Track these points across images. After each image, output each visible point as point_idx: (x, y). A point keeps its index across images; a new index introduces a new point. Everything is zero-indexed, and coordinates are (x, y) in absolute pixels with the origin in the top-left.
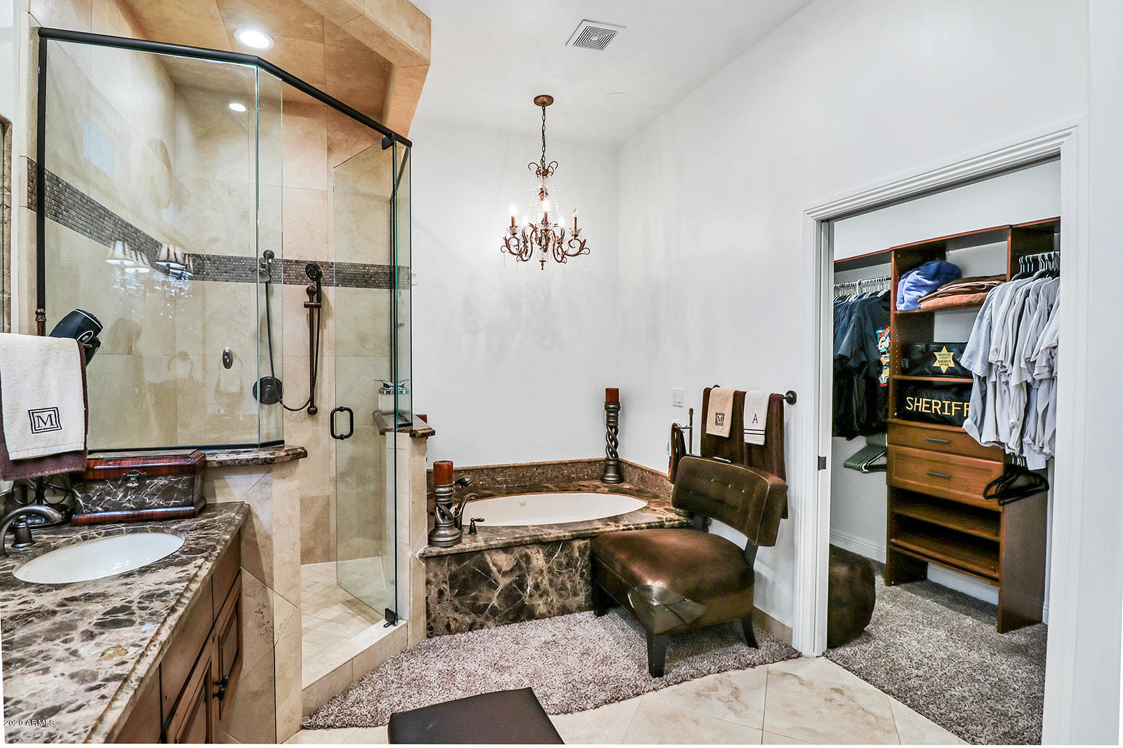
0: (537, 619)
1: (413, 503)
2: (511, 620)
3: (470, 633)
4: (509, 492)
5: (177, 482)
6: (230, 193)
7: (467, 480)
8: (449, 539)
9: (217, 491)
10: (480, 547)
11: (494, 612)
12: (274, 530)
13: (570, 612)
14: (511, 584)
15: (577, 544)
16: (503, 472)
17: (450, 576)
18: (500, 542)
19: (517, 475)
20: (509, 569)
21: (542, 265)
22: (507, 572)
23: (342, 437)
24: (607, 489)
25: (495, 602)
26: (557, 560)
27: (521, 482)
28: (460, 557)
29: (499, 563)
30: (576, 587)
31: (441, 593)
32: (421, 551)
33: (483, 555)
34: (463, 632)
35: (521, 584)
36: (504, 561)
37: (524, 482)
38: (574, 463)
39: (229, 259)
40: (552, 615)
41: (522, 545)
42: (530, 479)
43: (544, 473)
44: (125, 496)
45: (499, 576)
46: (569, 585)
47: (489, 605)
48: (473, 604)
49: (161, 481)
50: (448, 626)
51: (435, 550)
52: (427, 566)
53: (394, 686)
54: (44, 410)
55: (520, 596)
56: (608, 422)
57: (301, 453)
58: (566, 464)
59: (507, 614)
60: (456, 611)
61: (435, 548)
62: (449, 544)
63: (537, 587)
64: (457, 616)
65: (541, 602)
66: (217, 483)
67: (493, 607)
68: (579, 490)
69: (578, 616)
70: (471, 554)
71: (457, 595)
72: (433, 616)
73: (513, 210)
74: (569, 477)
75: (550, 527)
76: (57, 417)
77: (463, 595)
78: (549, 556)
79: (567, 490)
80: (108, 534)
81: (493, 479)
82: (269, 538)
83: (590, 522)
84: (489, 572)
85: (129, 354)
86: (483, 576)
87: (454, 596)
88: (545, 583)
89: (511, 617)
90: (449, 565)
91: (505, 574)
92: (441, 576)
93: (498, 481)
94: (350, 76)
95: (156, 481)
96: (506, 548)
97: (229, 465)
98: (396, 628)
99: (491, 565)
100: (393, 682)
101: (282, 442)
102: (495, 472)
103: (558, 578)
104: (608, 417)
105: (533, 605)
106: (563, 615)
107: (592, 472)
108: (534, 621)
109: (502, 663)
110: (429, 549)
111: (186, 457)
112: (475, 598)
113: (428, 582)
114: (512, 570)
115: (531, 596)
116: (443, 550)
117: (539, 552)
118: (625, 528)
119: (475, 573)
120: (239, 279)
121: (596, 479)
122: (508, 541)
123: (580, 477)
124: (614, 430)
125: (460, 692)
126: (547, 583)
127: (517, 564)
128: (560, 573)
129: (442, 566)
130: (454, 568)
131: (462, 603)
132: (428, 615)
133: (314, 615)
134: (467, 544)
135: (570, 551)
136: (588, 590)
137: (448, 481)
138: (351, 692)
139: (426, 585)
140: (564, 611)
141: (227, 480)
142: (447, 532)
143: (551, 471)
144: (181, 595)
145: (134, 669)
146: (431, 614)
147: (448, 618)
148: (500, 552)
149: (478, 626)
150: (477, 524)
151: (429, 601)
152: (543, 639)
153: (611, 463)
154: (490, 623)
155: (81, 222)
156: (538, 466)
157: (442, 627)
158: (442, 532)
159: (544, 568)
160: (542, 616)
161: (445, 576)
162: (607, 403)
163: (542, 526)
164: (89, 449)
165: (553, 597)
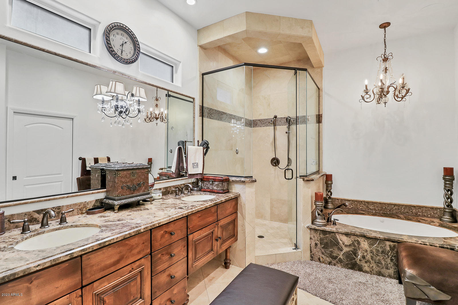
0: (363, 272)
1: (304, 206)
2: (349, 267)
3: (328, 265)
4: (374, 215)
5: (219, 184)
6: (265, 98)
7: (347, 204)
8: (321, 224)
9: (233, 188)
10: (333, 230)
11: (340, 261)
12: (246, 203)
13: (383, 276)
14: (349, 251)
15: (388, 243)
16: (373, 204)
17: (320, 239)
18: (343, 231)
19: (382, 208)
20: (348, 244)
21: (385, 105)
22: (347, 245)
23: (288, 179)
24: (438, 224)
25: (341, 256)
26: (376, 248)
27: (384, 211)
28: (324, 232)
29: (343, 240)
30: (388, 265)
31: (316, 244)
32: (308, 225)
33: (335, 234)
34: (325, 264)
35: (355, 253)
36: (345, 240)
37: (386, 211)
38: (420, 207)
39: (264, 120)
40: (372, 273)
41: (354, 235)
42: (390, 211)
43: (399, 209)
44: (210, 186)
45: (343, 247)
46: (383, 263)
47: (338, 257)
48: (331, 254)
49: (216, 183)
50: (319, 259)
51: (313, 227)
52: (310, 232)
53: (288, 269)
54: (195, 163)
55: (354, 259)
56: (445, 187)
57: (254, 181)
58: (414, 207)
59: (347, 264)
60: (323, 254)
61: (314, 226)
62: (321, 226)
63: (364, 257)
64: (323, 256)
65: (366, 265)
66: (233, 186)
67: (340, 258)
68: (419, 221)
69: (388, 279)
70: (330, 232)
71: (323, 248)
72: (313, 252)
73: (366, 82)
74: (416, 214)
75: (376, 232)
76: (198, 165)
77: (326, 248)
78: (371, 245)
79: (411, 220)
80: (205, 194)
81: (367, 207)
82: (244, 204)
83: (401, 235)
84: (338, 243)
85: (231, 150)
86: (336, 244)
87: (322, 248)
88: (369, 257)
89: (350, 266)
90: (319, 234)
91: (346, 246)
92: (316, 238)
93: (370, 209)
94: (296, 49)
95: (215, 183)
96: (347, 234)
97: (234, 182)
98: (296, 251)
99: (339, 240)
100: (288, 268)
101: (252, 177)
102: (369, 204)
103: (377, 257)
104: (445, 184)
105: (362, 265)
106: (379, 276)
107: (434, 214)
108: (362, 273)
109: (333, 280)
110: (311, 225)
111: (222, 177)
112: (332, 252)
113: (311, 238)
114: (350, 245)
115: (360, 260)
116: (316, 227)
117: (365, 241)
118: (422, 243)
119: (331, 241)
120: (267, 126)
121: (437, 218)
122: (348, 232)
123: (424, 215)
124: (449, 193)
125: (308, 281)
126: (370, 257)
127: (352, 244)
128: (378, 255)
129: (317, 234)
130: (322, 236)
131: (325, 252)
132: (311, 252)
133: (279, 240)
134: (328, 228)
135: (384, 245)
136: (395, 269)
137: (320, 200)
138: (274, 265)
139: (310, 239)
140: (380, 274)
141: (235, 186)
142: (320, 221)
143: (404, 208)
144: (196, 207)
145: (173, 215)
146: (312, 251)
147: (319, 256)
148: (344, 235)
149: (333, 264)
150: (336, 221)
151: (311, 246)
152: (360, 280)
153: (447, 210)
154: (339, 265)
155: (215, 117)
156: (395, 205)
157: (316, 258)
158: (318, 220)
159: (368, 250)
160: (366, 272)
161: (318, 238)
162: (445, 176)
163: (371, 231)
164: (204, 173)
165: (373, 265)
